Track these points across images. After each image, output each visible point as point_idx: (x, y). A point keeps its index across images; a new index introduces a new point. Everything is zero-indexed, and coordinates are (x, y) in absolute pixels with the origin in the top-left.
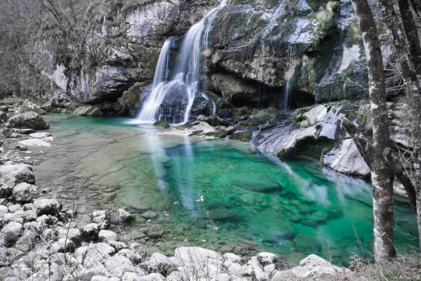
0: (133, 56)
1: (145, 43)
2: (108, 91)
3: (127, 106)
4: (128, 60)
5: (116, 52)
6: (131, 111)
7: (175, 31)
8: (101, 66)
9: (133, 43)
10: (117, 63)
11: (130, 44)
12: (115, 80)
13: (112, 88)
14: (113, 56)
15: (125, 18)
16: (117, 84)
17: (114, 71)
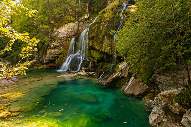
0: (60, 44)
1: (65, 39)
2: (52, 59)
4: (58, 46)
5: (53, 43)
8: (48, 49)
11: (59, 40)
13: (53, 57)
14: (52, 45)
15: (57, 30)
16: (55, 56)
17: (53, 51)
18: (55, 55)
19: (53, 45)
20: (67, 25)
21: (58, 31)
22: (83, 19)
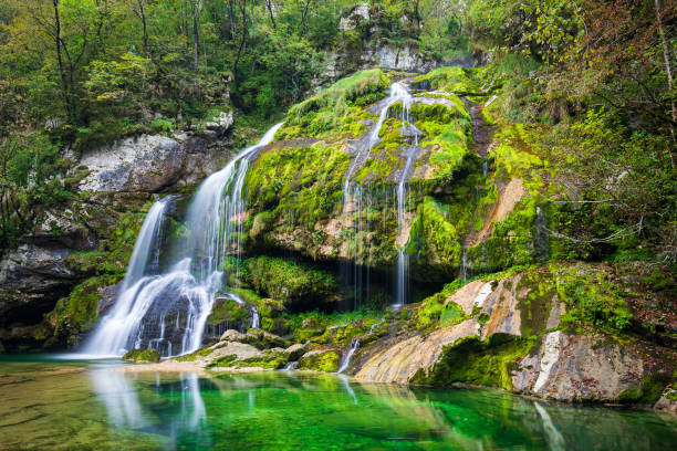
0: (88, 227)
1: (115, 204)
2: (25, 298)
3: (64, 325)
4: (76, 235)
5: (53, 218)
6: (72, 337)
7: (176, 186)
8: (16, 248)
9: (92, 203)
10: (53, 241)
11: (84, 205)
12: (43, 275)
13: (35, 292)
14: (46, 227)
15: (79, 159)
16: (47, 283)
17: (43, 256)
18: (49, 277)
19: (53, 224)
20: (136, 141)
21: (83, 163)
22: (210, 128)
